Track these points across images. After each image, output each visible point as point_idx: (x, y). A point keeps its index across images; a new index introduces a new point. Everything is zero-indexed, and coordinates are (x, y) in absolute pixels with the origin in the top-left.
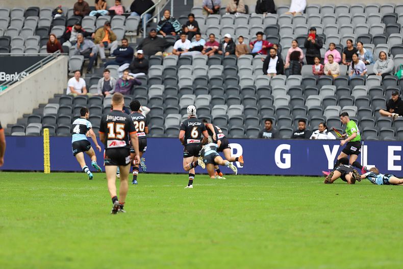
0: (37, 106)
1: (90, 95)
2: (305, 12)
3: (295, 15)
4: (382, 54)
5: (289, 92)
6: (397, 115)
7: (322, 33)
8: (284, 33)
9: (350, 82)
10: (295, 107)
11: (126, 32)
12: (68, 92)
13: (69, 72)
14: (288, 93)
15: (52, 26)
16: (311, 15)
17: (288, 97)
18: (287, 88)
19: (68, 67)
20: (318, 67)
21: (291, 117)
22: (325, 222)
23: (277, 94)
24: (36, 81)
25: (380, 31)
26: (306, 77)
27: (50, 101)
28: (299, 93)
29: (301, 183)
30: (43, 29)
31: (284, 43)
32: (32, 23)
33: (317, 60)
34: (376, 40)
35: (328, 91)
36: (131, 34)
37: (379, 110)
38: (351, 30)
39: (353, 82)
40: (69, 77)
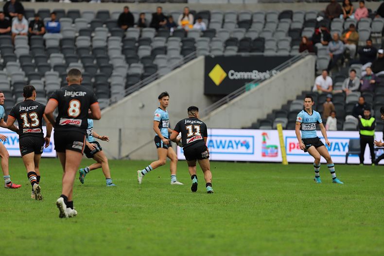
0: (285, 102)
1: (335, 92)
11: (372, 33)
12: (315, 89)
13: (316, 70)
15: (303, 28)
19: (316, 66)
24: (285, 79)
27: (298, 98)
30: (296, 30)
32: (285, 25)
36: (376, 35)
40: (317, 75)
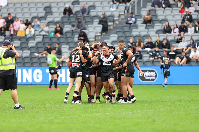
2: (7, 6)
7: (14, 16)
16: (10, 7)
25: (43, 14)
34: (41, 19)
38: (29, 14)
39: (29, 39)
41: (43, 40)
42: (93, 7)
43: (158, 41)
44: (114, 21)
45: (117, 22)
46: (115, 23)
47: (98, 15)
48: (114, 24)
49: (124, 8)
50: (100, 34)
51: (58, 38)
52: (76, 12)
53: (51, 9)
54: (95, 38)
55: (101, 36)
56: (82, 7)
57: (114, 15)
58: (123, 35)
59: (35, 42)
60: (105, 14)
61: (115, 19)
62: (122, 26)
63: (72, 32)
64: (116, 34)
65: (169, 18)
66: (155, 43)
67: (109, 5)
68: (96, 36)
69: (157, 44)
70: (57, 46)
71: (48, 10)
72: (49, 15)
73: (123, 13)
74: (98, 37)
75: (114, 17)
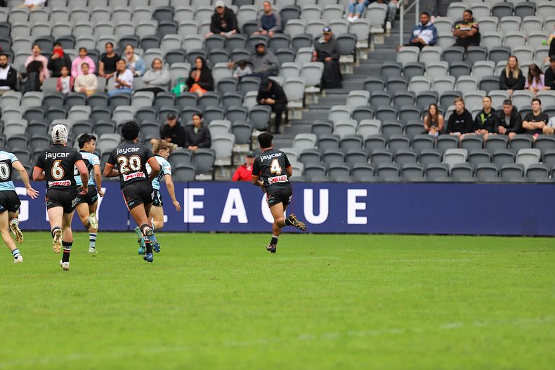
2: (46, 5)
3: (33, 9)
4: (157, 61)
5: (26, 115)
6: (176, 146)
7: (70, 34)
8: (17, 34)
9: (111, 101)
10: (34, 136)
14: (24, 117)
16: (55, 9)
17: (25, 123)
18: (22, 110)
20: (66, 81)
21: (29, 150)
22: (77, 295)
23: (9, 119)
25: (150, 31)
26: (49, 94)
28: (40, 116)
29: (43, 240)
31: (19, 48)
33: (64, 71)
34: (146, 43)
35: (80, 113)
37: (150, 140)
38: (110, 30)
39: (115, 101)
41: (154, 104)
42: (296, 11)
43: (488, 112)
44: (355, 52)
45: (365, 57)
46: (358, 57)
47: (311, 36)
48: (355, 60)
49: (382, 15)
50: (318, 90)
51: (199, 101)
52: (246, 25)
53: (173, 15)
54: (304, 99)
55: (320, 93)
56: (262, 10)
57: (355, 35)
58: (385, 92)
59: (133, 109)
60: (330, 30)
61: (359, 45)
62: (380, 66)
63: (236, 82)
64: (365, 89)
65: (515, 45)
66: (479, 116)
67: (340, 7)
68: (305, 94)
69: (484, 120)
70: (197, 120)
71: (166, 20)
72: (169, 33)
73: (382, 30)
74: (311, 97)
75: (356, 41)
